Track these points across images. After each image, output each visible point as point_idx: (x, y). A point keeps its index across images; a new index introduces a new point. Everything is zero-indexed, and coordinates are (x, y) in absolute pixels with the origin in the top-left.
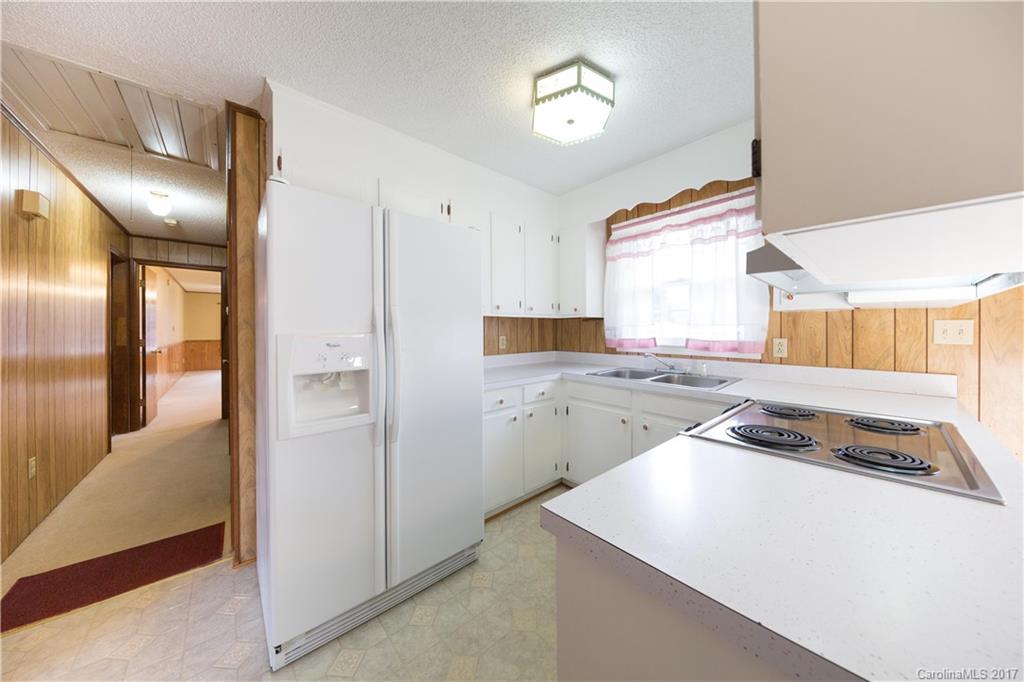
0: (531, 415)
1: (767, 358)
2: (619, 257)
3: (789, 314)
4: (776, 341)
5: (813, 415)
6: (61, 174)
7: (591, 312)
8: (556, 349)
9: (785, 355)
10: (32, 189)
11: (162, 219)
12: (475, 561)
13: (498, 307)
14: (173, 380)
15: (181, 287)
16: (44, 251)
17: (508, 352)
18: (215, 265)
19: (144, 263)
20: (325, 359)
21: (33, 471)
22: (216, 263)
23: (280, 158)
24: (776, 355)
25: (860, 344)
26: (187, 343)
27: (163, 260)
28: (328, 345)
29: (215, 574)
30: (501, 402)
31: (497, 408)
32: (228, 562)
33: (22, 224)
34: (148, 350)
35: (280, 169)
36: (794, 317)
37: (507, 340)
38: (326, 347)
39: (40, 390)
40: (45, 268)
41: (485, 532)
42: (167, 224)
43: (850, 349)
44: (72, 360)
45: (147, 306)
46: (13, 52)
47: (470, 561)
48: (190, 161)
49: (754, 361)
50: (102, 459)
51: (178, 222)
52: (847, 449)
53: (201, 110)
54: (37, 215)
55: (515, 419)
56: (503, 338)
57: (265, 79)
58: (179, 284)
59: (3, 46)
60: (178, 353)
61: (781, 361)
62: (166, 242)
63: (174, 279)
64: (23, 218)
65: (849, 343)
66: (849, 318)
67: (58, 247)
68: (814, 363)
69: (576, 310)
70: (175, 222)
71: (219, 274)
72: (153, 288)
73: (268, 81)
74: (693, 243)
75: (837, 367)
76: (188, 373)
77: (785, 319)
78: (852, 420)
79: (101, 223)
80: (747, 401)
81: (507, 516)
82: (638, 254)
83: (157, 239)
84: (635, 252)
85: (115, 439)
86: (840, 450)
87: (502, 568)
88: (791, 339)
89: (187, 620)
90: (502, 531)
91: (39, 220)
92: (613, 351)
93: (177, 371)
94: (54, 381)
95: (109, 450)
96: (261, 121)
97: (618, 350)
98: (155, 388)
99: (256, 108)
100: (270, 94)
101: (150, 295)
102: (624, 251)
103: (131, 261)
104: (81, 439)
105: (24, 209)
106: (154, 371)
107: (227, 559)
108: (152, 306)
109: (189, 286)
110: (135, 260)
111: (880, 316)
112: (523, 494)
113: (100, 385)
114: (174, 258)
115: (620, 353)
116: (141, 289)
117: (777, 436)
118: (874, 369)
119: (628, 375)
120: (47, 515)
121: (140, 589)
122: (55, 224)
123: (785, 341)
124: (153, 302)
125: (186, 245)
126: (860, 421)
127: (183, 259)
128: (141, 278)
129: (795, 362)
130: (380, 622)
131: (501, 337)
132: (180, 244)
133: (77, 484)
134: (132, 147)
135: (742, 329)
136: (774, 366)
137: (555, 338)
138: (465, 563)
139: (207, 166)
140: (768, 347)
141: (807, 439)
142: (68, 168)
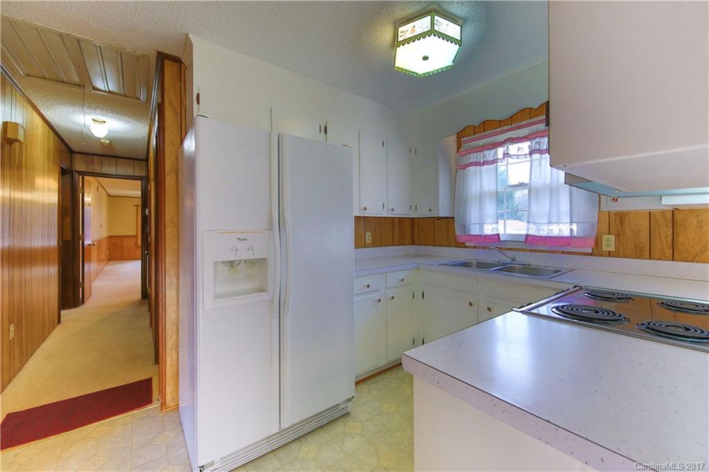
0: (393, 298)
1: (597, 251)
2: (467, 166)
3: (616, 214)
4: (605, 237)
5: (629, 298)
6: (30, 108)
7: (443, 212)
8: (413, 243)
9: (612, 249)
10: (13, 121)
11: (99, 139)
12: (348, 414)
13: (365, 209)
14: (101, 268)
15: (107, 192)
16: (20, 167)
17: (373, 245)
18: (136, 175)
19: (83, 174)
20: (237, 250)
21: (12, 334)
22: (138, 173)
23: (198, 94)
24: (604, 249)
25: (681, 239)
26: (110, 237)
27: (98, 171)
28: (238, 239)
29: (149, 416)
30: (368, 286)
31: (365, 291)
32: (158, 407)
33: (7, 147)
34: (86, 243)
35: (198, 103)
36: (621, 217)
37: (372, 236)
38: (237, 240)
39: (17, 273)
40: (20, 180)
41: (356, 392)
42: (102, 143)
43: (670, 244)
44: (36, 250)
45: (85, 207)
46: (9, 23)
47: (342, 413)
48: (125, 96)
49: (586, 254)
50: (54, 328)
51: (111, 141)
52: (648, 324)
53: (138, 58)
54: (16, 141)
55: (379, 300)
56: (368, 234)
57: (188, 34)
58: (105, 190)
59: (2, 18)
60: (104, 246)
61: (610, 254)
62: (100, 157)
63: (102, 186)
64: (8, 143)
65: (670, 239)
66: (670, 217)
67: (28, 164)
68: (639, 256)
69: (430, 210)
70: (108, 142)
71: (140, 182)
72: (89, 193)
73: (190, 36)
74: (531, 153)
75: (659, 259)
76: (111, 262)
77: (613, 218)
78: (663, 303)
79: (54, 145)
80: (575, 287)
81: (373, 381)
82: (485, 163)
83: (93, 155)
84: (482, 161)
85: (63, 312)
86: (643, 324)
87: (368, 420)
88: (618, 236)
89: (131, 448)
90: (369, 392)
91: (17, 144)
92: (461, 245)
93: (103, 260)
94: (25, 267)
95: (59, 322)
96: (182, 65)
97: (467, 244)
98: (90, 273)
99: (179, 55)
100: (191, 45)
101: (87, 199)
102: (471, 161)
103: (74, 172)
104: (41, 311)
105: (8, 136)
106: (90, 260)
107: (155, 405)
108: (88, 207)
109: (113, 192)
110: (77, 172)
111: (698, 216)
112: (386, 363)
113: (53, 270)
114: (106, 170)
115: (468, 247)
116: (81, 194)
117: (593, 313)
118: (692, 262)
119: (474, 265)
120: (20, 369)
121: (94, 424)
122: (26, 147)
123: (612, 237)
124: (89, 205)
125: (115, 159)
126: (669, 303)
127: (112, 171)
128: (81, 186)
129: (622, 255)
130: (275, 455)
131: (367, 234)
132: (110, 158)
133: (38, 347)
134: (84, 86)
135: (574, 227)
136: (603, 258)
137: (413, 235)
138: (339, 415)
139: (137, 98)
140: (598, 242)
141: (618, 315)
142: (35, 103)
